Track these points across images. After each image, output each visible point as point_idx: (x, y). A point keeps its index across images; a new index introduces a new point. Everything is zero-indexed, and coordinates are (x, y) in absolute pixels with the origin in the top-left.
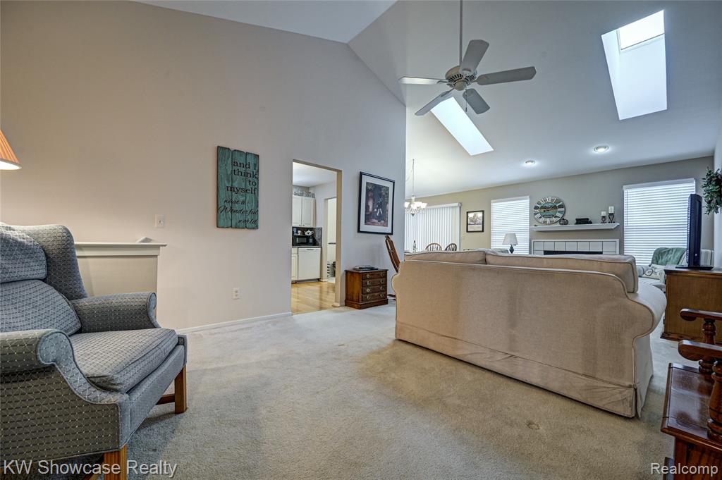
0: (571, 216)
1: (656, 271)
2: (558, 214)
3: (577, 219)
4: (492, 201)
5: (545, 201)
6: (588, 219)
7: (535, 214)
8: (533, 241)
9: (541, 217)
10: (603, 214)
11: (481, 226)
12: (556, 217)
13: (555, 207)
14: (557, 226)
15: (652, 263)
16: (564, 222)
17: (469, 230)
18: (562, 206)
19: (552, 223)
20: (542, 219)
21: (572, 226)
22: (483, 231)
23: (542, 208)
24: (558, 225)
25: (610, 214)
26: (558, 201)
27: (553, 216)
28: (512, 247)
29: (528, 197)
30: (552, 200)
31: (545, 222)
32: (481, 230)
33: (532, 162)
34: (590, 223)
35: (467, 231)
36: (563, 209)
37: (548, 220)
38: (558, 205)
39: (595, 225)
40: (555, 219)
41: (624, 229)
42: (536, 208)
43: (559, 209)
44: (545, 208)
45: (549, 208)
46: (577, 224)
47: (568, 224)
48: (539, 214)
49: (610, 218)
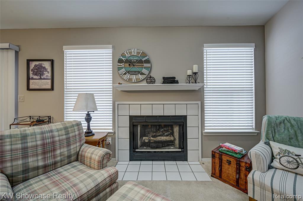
0: (158, 73)
2: (144, 71)
3: (164, 78)
4: (64, 47)
5: (130, 53)
6: (175, 78)
7: (119, 69)
8: (117, 103)
9: (125, 74)
10: (189, 72)
11: (49, 81)
12: (142, 74)
13: (141, 62)
14: (144, 86)
16: (151, 80)
17: (31, 87)
18: (148, 61)
19: (138, 81)
20: (128, 76)
21: (159, 85)
22: (52, 89)
23: (126, 61)
24: (144, 84)
25: (195, 73)
26: (144, 54)
27: (139, 72)
28: (88, 115)
29: (111, 46)
30: (138, 53)
31: (130, 80)
32: (49, 87)
34: (177, 82)
35: (28, 89)
36: (149, 65)
37: (134, 77)
38: (143, 60)
39: (183, 85)
40: (141, 77)
41: (204, 90)
42: (120, 61)
43: (145, 65)
44: (130, 63)
45: (135, 62)
46: (164, 83)
47: (154, 82)
48: (124, 70)
49: (195, 77)
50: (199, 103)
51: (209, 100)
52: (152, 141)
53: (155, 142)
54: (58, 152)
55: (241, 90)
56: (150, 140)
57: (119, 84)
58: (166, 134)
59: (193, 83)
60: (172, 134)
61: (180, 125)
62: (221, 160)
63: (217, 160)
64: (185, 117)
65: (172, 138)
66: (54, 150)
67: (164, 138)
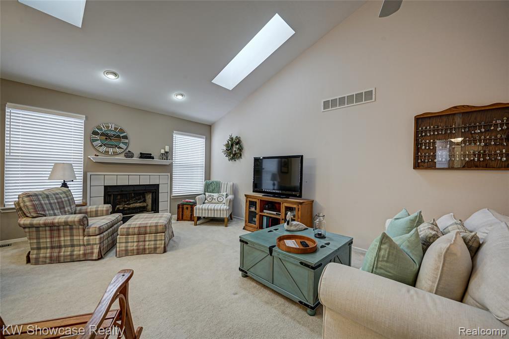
1: (215, 198)
2: (121, 145)
3: (141, 154)
4: (8, 104)
5: (107, 127)
6: (151, 154)
7: (93, 141)
8: (89, 174)
9: (101, 146)
10: (163, 151)
12: (120, 148)
13: (118, 137)
14: (121, 158)
15: (205, 192)
16: (129, 155)
18: (126, 137)
19: (115, 154)
20: (104, 149)
21: (136, 160)
23: (103, 134)
25: (167, 152)
26: (122, 131)
27: (116, 146)
29: (84, 116)
30: (116, 129)
31: (107, 153)
33: (115, 74)
34: (153, 158)
36: (126, 141)
37: (111, 150)
38: (121, 135)
39: (156, 161)
40: (118, 150)
41: (172, 165)
42: (95, 133)
43: (123, 140)
44: (106, 136)
45: (112, 137)
46: (141, 157)
47: (132, 157)
48: (99, 142)
49: (167, 155)
50: (169, 174)
51: (176, 171)
52: (126, 209)
53: (129, 209)
54: (66, 209)
55: (197, 166)
56: (124, 208)
57: (95, 155)
58: (139, 202)
59: (165, 159)
60: (145, 201)
61: (153, 193)
62: (183, 208)
63: (181, 209)
64: (158, 186)
65: (145, 204)
66: (64, 208)
67: (138, 205)
